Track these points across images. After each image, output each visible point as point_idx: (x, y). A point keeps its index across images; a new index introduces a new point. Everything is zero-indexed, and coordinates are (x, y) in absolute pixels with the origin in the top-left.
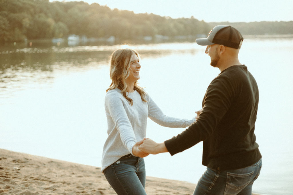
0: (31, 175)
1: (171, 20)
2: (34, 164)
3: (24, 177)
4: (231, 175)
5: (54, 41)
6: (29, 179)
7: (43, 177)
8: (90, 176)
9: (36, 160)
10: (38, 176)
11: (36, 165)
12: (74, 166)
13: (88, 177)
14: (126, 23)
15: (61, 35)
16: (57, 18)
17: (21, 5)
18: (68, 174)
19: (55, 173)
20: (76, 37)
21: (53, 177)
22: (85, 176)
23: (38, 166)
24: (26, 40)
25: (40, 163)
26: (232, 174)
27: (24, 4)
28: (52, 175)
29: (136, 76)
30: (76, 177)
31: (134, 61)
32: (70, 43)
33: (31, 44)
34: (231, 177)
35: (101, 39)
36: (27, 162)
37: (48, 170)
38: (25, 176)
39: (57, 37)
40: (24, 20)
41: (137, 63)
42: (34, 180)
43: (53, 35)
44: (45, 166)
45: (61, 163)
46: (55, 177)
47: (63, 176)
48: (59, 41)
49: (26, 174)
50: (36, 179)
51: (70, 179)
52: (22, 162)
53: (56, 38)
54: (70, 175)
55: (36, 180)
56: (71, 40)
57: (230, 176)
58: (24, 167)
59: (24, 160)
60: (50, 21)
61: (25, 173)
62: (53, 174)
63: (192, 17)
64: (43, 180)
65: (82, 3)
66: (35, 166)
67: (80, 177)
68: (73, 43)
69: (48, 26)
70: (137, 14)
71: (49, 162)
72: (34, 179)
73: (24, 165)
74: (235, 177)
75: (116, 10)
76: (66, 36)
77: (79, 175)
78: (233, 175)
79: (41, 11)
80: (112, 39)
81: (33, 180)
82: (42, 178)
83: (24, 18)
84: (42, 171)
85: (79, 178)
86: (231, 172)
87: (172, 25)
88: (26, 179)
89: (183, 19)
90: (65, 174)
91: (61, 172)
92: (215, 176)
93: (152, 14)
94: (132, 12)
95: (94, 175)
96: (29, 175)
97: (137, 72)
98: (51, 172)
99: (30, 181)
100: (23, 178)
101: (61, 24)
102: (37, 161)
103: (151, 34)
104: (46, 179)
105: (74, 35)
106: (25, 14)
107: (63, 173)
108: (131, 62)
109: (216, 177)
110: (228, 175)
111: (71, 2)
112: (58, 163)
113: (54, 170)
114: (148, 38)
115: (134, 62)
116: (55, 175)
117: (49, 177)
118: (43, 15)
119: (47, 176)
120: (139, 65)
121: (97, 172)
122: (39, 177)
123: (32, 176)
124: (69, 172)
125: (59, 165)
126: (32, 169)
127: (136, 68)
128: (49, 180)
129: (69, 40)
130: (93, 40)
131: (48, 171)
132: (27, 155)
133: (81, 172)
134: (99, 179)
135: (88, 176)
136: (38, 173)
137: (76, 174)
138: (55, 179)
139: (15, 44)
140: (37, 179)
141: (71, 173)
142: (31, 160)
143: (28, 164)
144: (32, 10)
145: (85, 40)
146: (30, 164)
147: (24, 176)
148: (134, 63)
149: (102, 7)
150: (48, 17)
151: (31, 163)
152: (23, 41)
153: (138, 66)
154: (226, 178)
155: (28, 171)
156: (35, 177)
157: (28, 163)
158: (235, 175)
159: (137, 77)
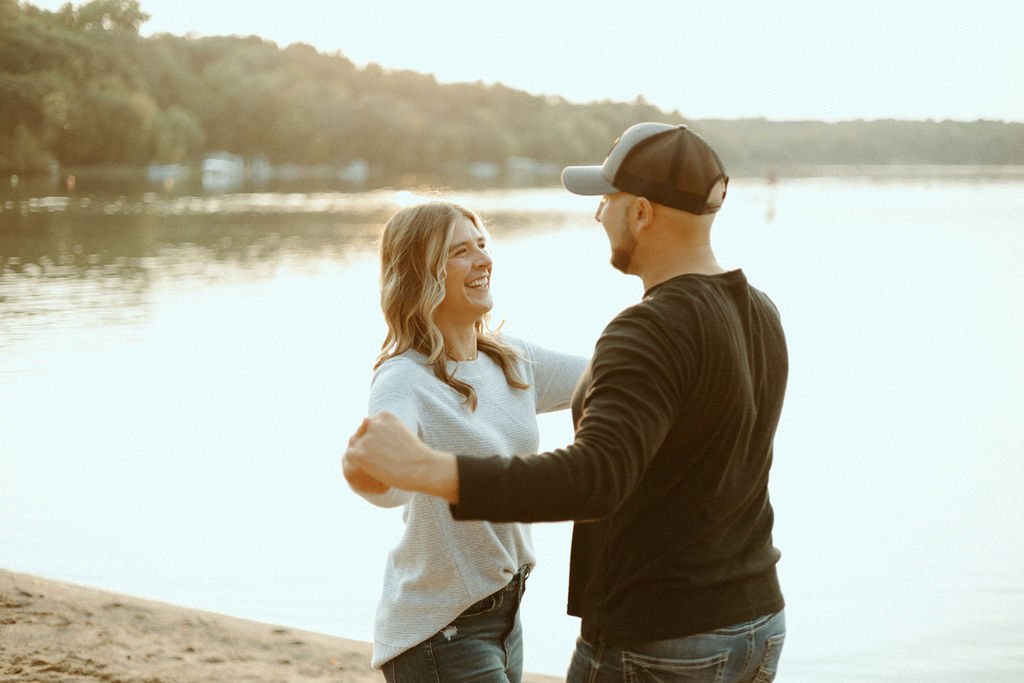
0: (37, 652)
1: (566, 108)
2: (51, 614)
3: (13, 660)
4: (636, 662)
5: (154, 172)
6: (27, 669)
7: (80, 659)
8: (252, 659)
9: (60, 598)
10: (63, 656)
11: (60, 617)
12: (195, 621)
13: (242, 664)
14: (408, 116)
15: (180, 152)
16: (167, 94)
17: (38, 44)
18: (170, 650)
19: (123, 646)
20: (231, 159)
21: (116, 662)
22: (233, 659)
23: (65, 619)
24: (54, 167)
25: (73, 609)
26: (639, 659)
27: (49, 40)
28: (112, 654)
30: (200, 661)
31: (464, 244)
32: (209, 181)
33: (71, 182)
34: (638, 668)
35: (320, 172)
36: (29, 604)
37: (100, 635)
38: (13, 656)
39: (166, 161)
40: (50, 98)
41: (475, 252)
42: (48, 670)
43: (151, 153)
44: (92, 620)
45: (150, 611)
46: (123, 660)
47: (153, 658)
48: (170, 174)
49: (20, 651)
50: (53, 669)
51: (177, 669)
52: (8, 606)
53: (161, 164)
54: (179, 655)
55: (53, 673)
56: (214, 173)
57: (634, 665)
58: (14, 622)
59: (16, 599)
60: (143, 103)
61: (16, 647)
62: (115, 649)
63: (640, 98)
64: (77, 672)
65: (254, 41)
66: (54, 621)
67: (215, 661)
68: (223, 182)
69: (134, 120)
70: (446, 86)
71: (107, 608)
72: (45, 667)
73: (14, 618)
74: (649, 669)
75: (374, 70)
76: (196, 155)
77: (210, 655)
78: (644, 660)
79: (110, 68)
80: (357, 171)
81: (43, 671)
82: (76, 665)
83: (50, 90)
84: (80, 640)
85: (211, 667)
86: (634, 651)
87: (567, 126)
88: (18, 666)
89: (609, 105)
90: (161, 651)
91: (147, 644)
92: (590, 665)
93: (499, 86)
94: (431, 78)
95: (266, 655)
96: (30, 655)
97: (477, 283)
98: (111, 642)
99: (31, 677)
100: (9, 665)
101: (180, 115)
102: (63, 603)
103: (494, 154)
104: (91, 668)
105: (225, 154)
106: (52, 77)
107: (154, 648)
109: (594, 670)
110: (627, 662)
111: (218, 39)
112: (137, 609)
113: (122, 637)
114: (485, 170)
115: (464, 249)
116: (124, 652)
117: (102, 661)
118: (115, 80)
119: (94, 659)
120: (483, 257)
121: (276, 644)
122: (64, 661)
123: (41, 658)
124: (177, 642)
125: (141, 616)
126: (45, 630)
127: (473, 267)
128: (100, 672)
129: (209, 171)
130: (291, 172)
131: (99, 641)
132: (30, 580)
133: (217, 645)
134: (281, 670)
135: (242, 659)
136: (64, 648)
137: (201, 650)
138: (121, 669)
139: (14, 180)
140: (58, 666)
141: (185, 646)
142: (41, 596)
143: (29, 613)
144: (78, 63)
145: (263, 170)
146: (35, 614)
147: (10, 658)
148: (465, 251)
149: (325, 57)
150: (134, 89)
151: (40, 611)
152: (45, 173)
153: (480, 262)
154: (622, 673)
155: (25, 640)
156: (52, 659)
157: (32, 609)
158: (649, 662)
159: (480, 302)
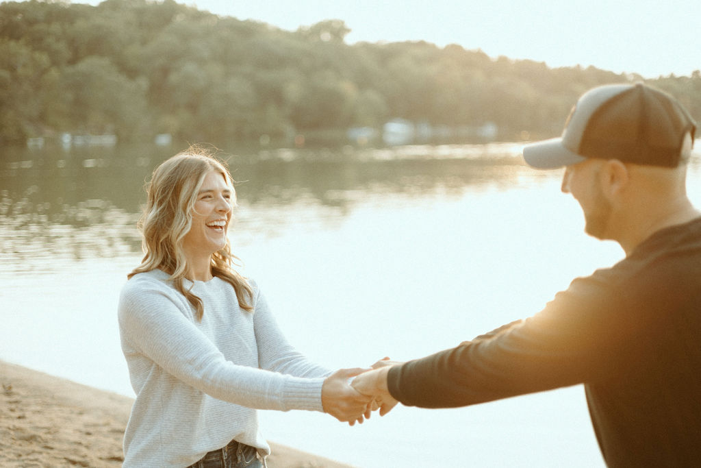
14: (526, 91)
16: (364, 81)
20: (405, 124)
29: (213, 240)
31: (209, 191)
32: (391, 139)
33: (301, 140)
35: (464, 131)
41: (217, 199)
43: (352, 121)
48: (363, 134)
53: (358, 127)
56: (393, 133)
60: (347, 88)
65: (422, 44)
68: (397, 138)
69: (341, 99)
70: (555, 70)
75: (503, 60)
76: (381, 120)
79: (327, 65)
80: (490, 130)
93: (592, 68)
94: (543, 64)
101: (373, 96)
105: (400, 120)
108: (199, 194)
111: (398, 44)
118: (330, 74)
127: (215, 210)
129: (390, 132)
130: (444, 131)
145: (426, 131)
148: (210, 197)
149: (470, 53)
150: (341, 78)
153: (221, 208)
